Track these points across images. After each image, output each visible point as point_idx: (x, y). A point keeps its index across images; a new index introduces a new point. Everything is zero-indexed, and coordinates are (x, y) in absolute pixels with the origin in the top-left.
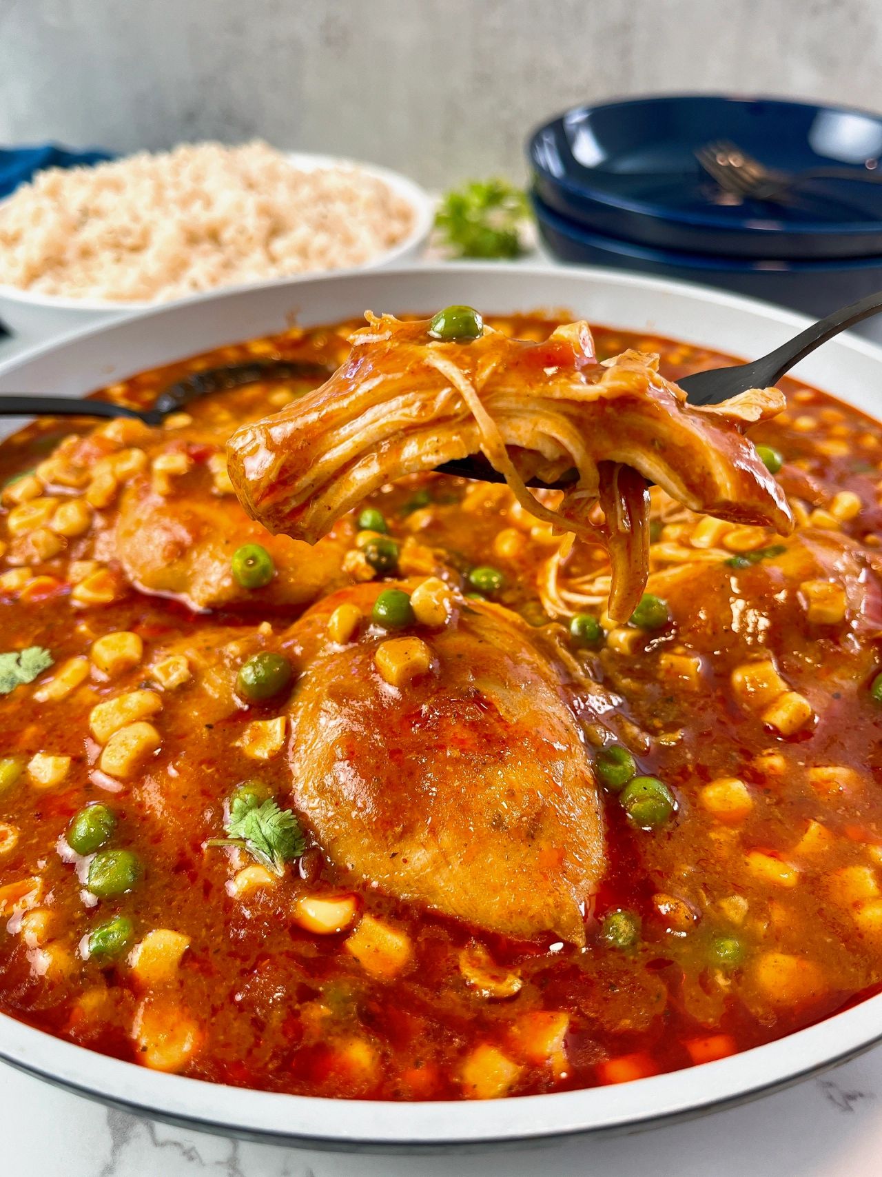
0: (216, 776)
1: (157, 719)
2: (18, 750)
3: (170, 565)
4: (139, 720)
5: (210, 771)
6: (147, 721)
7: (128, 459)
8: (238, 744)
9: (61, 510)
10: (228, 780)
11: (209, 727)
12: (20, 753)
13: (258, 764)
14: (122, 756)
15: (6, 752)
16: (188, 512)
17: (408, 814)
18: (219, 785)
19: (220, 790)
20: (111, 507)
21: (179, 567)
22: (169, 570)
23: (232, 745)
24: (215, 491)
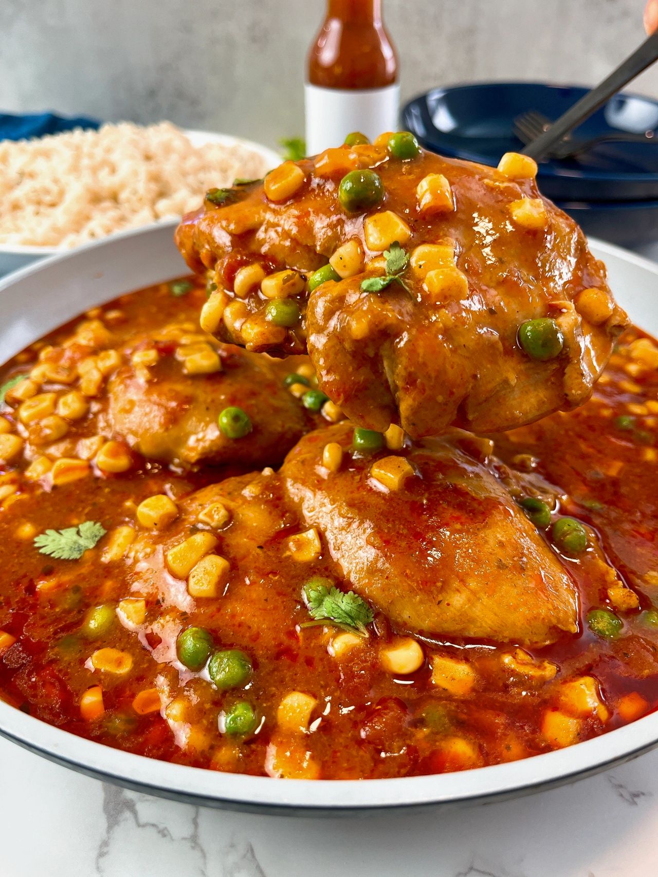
0: (283, 581)
1: (219, 549)
2: (105, 600)
3: (167, 429)
4: (207, 554)
5: (276, 578)
6: (213, 553)
7: (108, 357)
8: (288, 553)
9: (62, 401)
10: (294, 581)
11: (260, 547)
12: (107, 601)
13: (310, 565)
14: (209, 582)
15: (95, 602)
16: (171, 390)
17: (442, 573)
18: (289, 586)
19: (291, 589)
20: (102, 394)
21: (174, 432)
22: (166, 434)
23: (285, 555)
24: (185, 371)
